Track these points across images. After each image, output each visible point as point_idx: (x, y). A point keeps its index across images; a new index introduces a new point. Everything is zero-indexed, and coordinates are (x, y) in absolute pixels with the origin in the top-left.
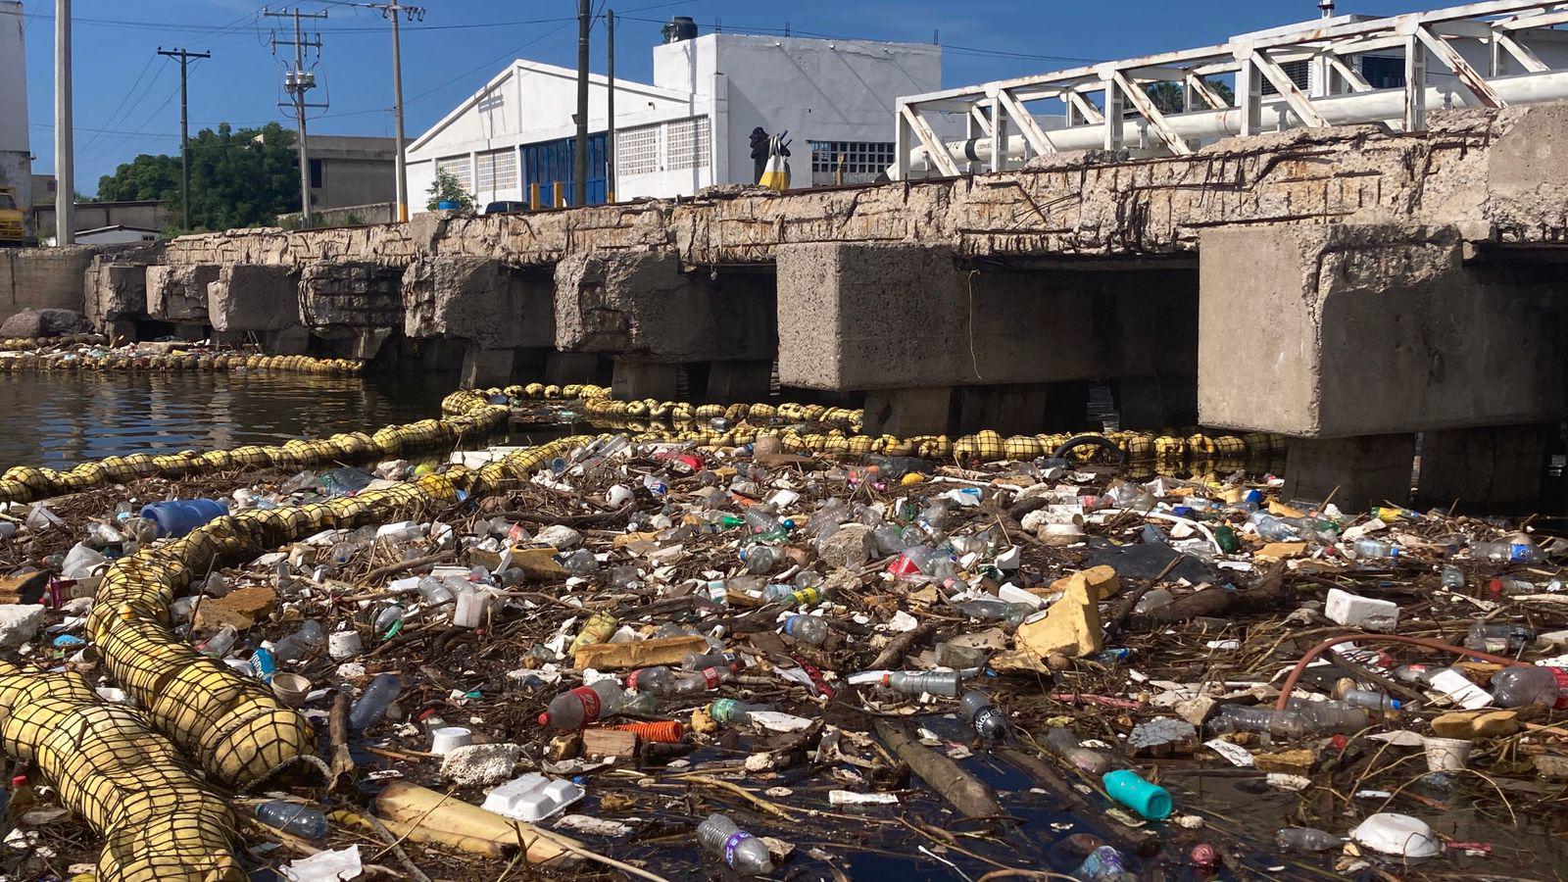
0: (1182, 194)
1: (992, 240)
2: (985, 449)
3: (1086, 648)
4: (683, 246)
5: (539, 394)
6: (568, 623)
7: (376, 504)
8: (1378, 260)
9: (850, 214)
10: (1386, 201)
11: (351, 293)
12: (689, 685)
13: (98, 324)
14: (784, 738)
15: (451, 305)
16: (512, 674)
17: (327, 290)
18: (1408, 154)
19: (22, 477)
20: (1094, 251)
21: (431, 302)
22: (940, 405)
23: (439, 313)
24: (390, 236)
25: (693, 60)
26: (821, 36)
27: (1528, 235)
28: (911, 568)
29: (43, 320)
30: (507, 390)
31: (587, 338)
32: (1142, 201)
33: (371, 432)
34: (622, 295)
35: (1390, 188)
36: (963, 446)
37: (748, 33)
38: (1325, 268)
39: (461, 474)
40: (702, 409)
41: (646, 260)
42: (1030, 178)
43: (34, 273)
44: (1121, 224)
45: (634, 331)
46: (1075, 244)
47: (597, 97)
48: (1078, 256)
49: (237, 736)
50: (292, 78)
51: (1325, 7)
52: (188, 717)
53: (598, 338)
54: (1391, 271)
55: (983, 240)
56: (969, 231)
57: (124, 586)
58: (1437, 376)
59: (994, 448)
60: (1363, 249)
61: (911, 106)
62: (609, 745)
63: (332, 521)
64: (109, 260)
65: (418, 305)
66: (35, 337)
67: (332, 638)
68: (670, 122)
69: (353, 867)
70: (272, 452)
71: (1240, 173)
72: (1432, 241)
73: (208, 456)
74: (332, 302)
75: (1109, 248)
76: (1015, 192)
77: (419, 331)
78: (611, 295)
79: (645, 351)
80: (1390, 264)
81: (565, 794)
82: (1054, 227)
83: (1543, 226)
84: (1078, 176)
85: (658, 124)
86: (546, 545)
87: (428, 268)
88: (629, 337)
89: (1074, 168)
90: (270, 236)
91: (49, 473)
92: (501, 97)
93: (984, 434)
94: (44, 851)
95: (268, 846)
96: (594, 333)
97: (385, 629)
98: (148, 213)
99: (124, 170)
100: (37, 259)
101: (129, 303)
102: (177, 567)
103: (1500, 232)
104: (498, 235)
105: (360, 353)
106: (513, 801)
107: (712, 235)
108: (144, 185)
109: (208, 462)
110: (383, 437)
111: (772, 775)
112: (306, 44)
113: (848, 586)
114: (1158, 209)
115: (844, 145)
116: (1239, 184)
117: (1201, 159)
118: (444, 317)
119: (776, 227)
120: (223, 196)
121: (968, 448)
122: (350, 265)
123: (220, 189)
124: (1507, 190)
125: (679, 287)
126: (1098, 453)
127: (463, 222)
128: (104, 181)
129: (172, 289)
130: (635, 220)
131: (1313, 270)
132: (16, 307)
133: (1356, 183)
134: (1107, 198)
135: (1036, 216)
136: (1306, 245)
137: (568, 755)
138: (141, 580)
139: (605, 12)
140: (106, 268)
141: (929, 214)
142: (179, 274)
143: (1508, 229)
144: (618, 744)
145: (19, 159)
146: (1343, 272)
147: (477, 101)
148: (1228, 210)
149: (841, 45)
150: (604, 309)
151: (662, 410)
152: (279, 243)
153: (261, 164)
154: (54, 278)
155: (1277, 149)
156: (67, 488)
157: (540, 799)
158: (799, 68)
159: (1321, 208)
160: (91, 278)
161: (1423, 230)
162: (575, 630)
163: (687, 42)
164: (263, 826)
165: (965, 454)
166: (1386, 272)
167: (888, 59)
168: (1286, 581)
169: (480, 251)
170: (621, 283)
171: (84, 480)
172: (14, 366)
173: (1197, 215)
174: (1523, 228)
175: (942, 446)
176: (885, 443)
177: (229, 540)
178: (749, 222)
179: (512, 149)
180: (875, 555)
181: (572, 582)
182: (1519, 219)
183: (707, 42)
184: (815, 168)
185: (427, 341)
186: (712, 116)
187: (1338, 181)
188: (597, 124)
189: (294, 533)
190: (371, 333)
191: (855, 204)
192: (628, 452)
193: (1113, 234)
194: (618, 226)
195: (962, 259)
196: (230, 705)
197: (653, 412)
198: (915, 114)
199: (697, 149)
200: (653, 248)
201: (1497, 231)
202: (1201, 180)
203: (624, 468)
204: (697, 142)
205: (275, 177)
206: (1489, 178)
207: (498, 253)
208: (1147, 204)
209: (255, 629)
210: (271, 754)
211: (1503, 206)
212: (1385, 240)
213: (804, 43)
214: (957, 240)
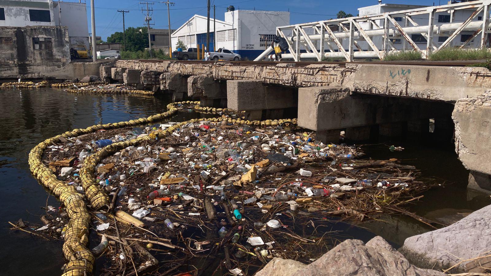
0: (303, 75)
1: (270, 80)
2: (267, 124)
3: (250, 181)
4: (214, 75)
5: (189, 103)
6: (162, 174)
7: (140, 140)
8: (331, 95)
9: (244, 72)
10: (338, 81)
11: (151, 77)
12: (179, 188)
13: (102, 79)
14: (187, 201)
15: (169, 83)
16: (150, 185)
17: (146, 77)
18: (342, 72)
19: (76, 131)
20: (288, 85)
21: (165, 82)
22: (260, 114)
23: (167, 85)
24: (159, 65)
25: (233, 16)
26: (262, 10)
27: (361, 91)
28: (232, 160)
29: (91, 78)
30: (182, 102)
31: (194, 94)
32: (296, 76)
33: (147, 117)
34: (201, 85)
35: (339, 78)
36: (263, 123)
37: (246, 10)
38: (319, 98)
39: (157, 133)
40: (218, 109)
41: (206, 78)
42: (277, 68)
43: (89, 68)
44: (292, 80)
45: (204, 93)
46: (284, 83)
47: (212, 23)
48: (285, 85)
49: (96, 201)
50: (146, 18)
51: (380, 2)
52: (89, 196)
53: (196, 94)
54: (334, 98)
55: (268, 80)
56: (266, 78)
57: (87, 164)
58: (344, 118)
59: (269, 123)
60: (328, 94)
61: (279, 29)
62: (158, 202)
63: (131, 144)
64: (104, 65)
65: (163, 83)
66: (89, 82)
67: (121, 176)
68: (228, 30)
69: (107, 227)
70: (126, 123)
71: (313, 72)
72: (343, 91)
73: (113, 124)
74: (147, 79)
75: (290, 85)
76: (274, 71)
77: (163, 89)
78: (199, 85)
79: (206, 97)
80: (334, 96)
81: (146, 213)
82: (281, 79)
83: (364, 89)
84: (285, 69)
85: (226, 30)
86: (168, 152)
87: (165, 75)
88: (203, 94)
89: (284, 67)
90: (136, 62)
91: (81, 130)
92: (192, 23)
93: (267, 120)
94: (62, 222)
95: (96, 222)
96: (195, 93)
97: (131, 173)
98: (118, 46)
99: (112, 35)
100: (89, 65)
101: (109, 75)
102: (98, 158)
103: (357, 90)
104: (180, 68)
105: (154, 90)
106: (137, 214)
107: (219, 73)
108: (117, 39)
109: (114, 125)
110: (149, 118)
111: (182, 209)
112: (149, 10)
113: (218, 164)
114: (299, 78)
115: (267, 35)
116: (312, 75)
117: (306, 68)
118: (168, 86)
119: (231, 73)
120: (133, 44)
121: (264, 123)
122: (151, 71)
123: (132, 42)
124: (357, 82)
125: (213, 83)
126: (290, 125)
127: (173, 64)
128: (108, 38)
129: (117, 73)
130: (205, 68)
131: (317, 98)
132: (85, 75)
133: (333, 77)
134: (290, 74)
135: (278, 77)
136: (316, 93)
137: (151, 204)
138: (90, 162)
139: (213, 6)
140: (103, 67)
141: (259, 73)
142: (118, 70)
143: (358, 89)
144: (159, 202)
145: (86, 38)
146: (323, 99)
147: (187, 24)
148: (311, 79)
149: (267, 12)
150: (197, 88)
151: (210, 109)
152: (138, 64)
153: (141, 36)
154: (93, 69)
155: (319, 68)
156: (85, 133)
157: (142, 214)
158: (257, 17)
159: (326, 81)
160: (100, 69)
161: (341, 89)
162: (163, 175)
163: (232, 12)
164: (97, 218)
165: (263, 125)
166: (332, 98)
167: (278, 15)
168: (299, 164)
169: (176, 71)
170: (200, 83)
171: (89, 130)
172: (83, 92)
173: (306, 80)
174: (361, 89)
175: (259, 123)
176: (247, 122)
177: (110, 150)
178: (226, 71)
179: (194, 35)
180: (227, 156)
181: (169, 161)
182: (360, 88)
183: (236, 12)
184: (261, 40)
185: (165, 91)
186: (237, 29)
187: (329, 76)
188: (211, 30)
189: (124, 147)
190: (156, 86)
191: (245, 70)
192: (193, 126)
193: (291, 82)
194: (202, 69)
195: (264, 84)
196: (96, 194)
197: (208, 110)
198: (280, 31)
199: (234, 36)
200: (208, 75)
201: (356, 89)
202: (306, 73)
203: (192, 130)
204: (234, 35)
205: (144, 39)
206: (355, 79)
207: (179, 72)
208: (297, 76)
209: (109, 172)
210: (100, 204)
211: (357, 85)
212: (333, 91)
213: (258, 12)
214: (263, 80)
